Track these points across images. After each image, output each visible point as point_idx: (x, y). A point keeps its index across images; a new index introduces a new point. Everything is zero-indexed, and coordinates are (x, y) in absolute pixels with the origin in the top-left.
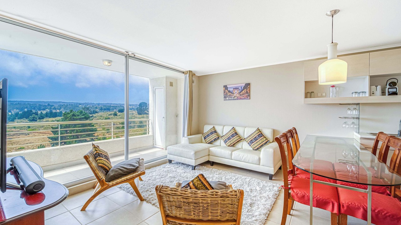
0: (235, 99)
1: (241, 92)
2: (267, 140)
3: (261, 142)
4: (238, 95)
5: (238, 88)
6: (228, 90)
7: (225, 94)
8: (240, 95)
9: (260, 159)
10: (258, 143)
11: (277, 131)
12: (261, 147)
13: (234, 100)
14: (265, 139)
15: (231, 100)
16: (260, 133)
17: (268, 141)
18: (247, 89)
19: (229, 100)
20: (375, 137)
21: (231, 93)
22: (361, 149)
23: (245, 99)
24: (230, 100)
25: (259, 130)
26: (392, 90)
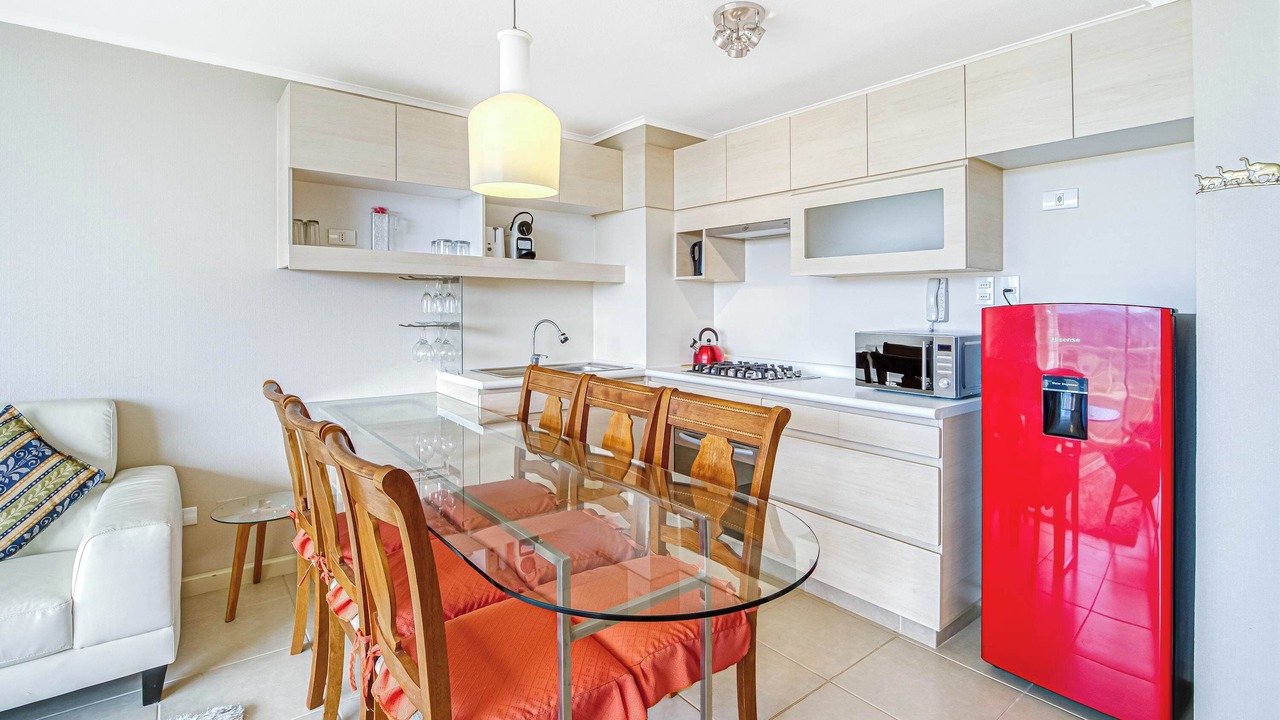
2: (84, 475)
3: (40, 492)
9: (70, 611)
10: (22, 506)
11: (129, 404)
12: (42, 528)
14: (68, 469)
16: (27, 438)
17: (92, 478)
20: (519, 381)
22: (485, 424)
25: (17, 418)
26: (525, 245)
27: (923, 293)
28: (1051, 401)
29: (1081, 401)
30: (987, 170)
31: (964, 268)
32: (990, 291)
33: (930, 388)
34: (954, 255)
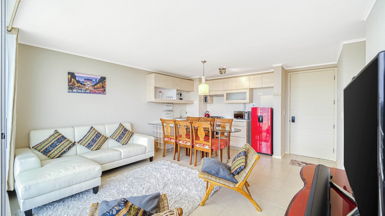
0: (88, 93)
1: (95, 85)
4: (91, 88)
5: (92, 80)
6: (75, 80)
7: (70, 84)
8: (94, 88)
9: (146, 148)
12: (129, 140)
13: (85, 93)
15: (81, 93)
18: (102, 83)
19: (77, 92)
21: (82, 84)
23: (100, 93)
24: (79, 93)
26: (181, 97)
27: (242, 106)
28: (259, 118)
29: (262, 118)
30: (251, 90)
31: (249, 102)
32: (251, 105)
33: (244, 118)
34: (247, 101)
